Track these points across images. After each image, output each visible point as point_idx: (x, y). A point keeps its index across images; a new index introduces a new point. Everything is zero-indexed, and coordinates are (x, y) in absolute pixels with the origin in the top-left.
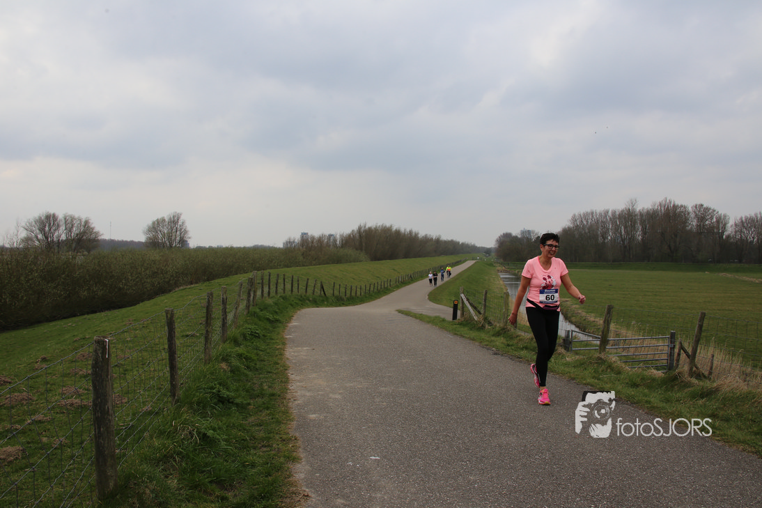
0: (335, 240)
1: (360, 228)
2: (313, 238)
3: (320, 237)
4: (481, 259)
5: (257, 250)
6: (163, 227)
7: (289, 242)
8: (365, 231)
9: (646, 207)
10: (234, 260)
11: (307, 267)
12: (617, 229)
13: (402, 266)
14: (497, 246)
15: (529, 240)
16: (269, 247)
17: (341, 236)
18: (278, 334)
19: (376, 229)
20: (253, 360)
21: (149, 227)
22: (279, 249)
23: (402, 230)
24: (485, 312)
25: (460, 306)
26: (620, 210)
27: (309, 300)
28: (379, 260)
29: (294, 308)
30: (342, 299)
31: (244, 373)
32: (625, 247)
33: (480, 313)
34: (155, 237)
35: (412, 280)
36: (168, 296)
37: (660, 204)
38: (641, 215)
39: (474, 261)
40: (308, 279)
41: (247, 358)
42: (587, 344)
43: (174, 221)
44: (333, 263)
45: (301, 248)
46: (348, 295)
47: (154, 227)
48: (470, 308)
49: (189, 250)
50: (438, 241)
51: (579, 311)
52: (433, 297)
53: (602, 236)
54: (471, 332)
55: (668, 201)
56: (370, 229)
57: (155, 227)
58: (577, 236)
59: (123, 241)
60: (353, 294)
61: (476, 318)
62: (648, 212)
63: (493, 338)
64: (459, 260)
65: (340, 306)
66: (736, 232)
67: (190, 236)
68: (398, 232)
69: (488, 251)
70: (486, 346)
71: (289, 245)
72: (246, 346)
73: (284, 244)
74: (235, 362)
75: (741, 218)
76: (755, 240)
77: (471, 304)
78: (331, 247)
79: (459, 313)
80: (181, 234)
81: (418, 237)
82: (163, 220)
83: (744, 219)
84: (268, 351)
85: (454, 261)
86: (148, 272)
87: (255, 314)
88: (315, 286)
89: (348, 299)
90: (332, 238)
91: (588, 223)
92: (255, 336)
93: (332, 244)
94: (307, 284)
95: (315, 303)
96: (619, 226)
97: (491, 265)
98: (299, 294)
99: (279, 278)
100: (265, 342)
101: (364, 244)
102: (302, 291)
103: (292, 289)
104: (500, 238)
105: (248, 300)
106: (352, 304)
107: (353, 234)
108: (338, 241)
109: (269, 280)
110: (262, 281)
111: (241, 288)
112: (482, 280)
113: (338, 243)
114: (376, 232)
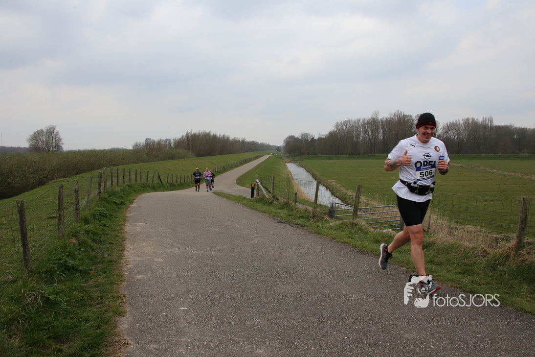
0: (170, 143)
1: (187, 134)
2: (154, 142)
3: (159, 141)
4: (273, 154)
5: (112, 151)
6: (42, 136)
7: (136, 145)
9: (385, 117)
10: (96, 160)
11: (148, 163)
12: (366, 132)
13: (218, 160)
14: (284, 145)
15: (306, 140)
16: (123, 149)
17: (174, 139)
19: (199, 134)
21: (32, 137)
22: (130, 150)
23: (218, 135)
24: (273, 192)
25: (256, 187)
26: (368, 118)
27: (149, 187)
28: (202, 156)
29: (137, 193)
30: (174, 185)
31: (90, 245)
32: (372, 144)
33: (270, 192)
34: (37, 144)
35: (225, 170)
36: (43, 187)
37: (395, 114)
38: (382, 122)
39: (269, 156)
40: (148, 172)
43: (51, 132)
44: (168, 160)
45: (145, 149)
46: (179, 182)
47: (35, 137)
48: (263, 189)
49: (63, 153)
50: (243, 142)
51: (341, 189)
52: (240, 181)
53: (356, 137)
54: (263, 206)
55: (399, 112)
56: (195, 134)
57: (37, 136)
58: (339, 137)
59: (12, 147)
60: (183, 181)
61: (267, 196)
62: (386, 120)
63: (279, 211)
64: (258, 155)
65: (172, 190)
66: (444, 133)
67: (63, 142)
68: (215, 136)
69: (278, 149)
70: (273, 216)
71: (136, 148)
73: (133, 147)
74: (83, 237)
75: (447, 124)
76: (456, 138)
77: (264, 187)
78: (168, 148)
79: (255, 192)
80: (56, 141)
81: (229, 140)
82: (42, 131)
83: (448, 124)
84: (112, 226)
85: (255, 156)
86: (30, 170)
87: (104, 199)
88: (153, 176)
89: (179, 185)
90: (168, 141)
91: (346, 128)
92: (103, 216)
93: (168, 146)
94: (147, 175)
95: (154, 189)
96: (367, 130)
97: (280, 158)
98: (142, 182)
99: (126, 172)
100: (110, 220)
101: (191, 146)
102: (144, 180)
103: (136, 179)
104: (287, 139)
105: (99, 189)
106: (181, 188)
107: (182, 138)
108: (172, 143)
109: (117, 173)
110: (112, 174)
111: (92, 180)
112: (274, 169)
113: (172, 145)
114: (199, 137)
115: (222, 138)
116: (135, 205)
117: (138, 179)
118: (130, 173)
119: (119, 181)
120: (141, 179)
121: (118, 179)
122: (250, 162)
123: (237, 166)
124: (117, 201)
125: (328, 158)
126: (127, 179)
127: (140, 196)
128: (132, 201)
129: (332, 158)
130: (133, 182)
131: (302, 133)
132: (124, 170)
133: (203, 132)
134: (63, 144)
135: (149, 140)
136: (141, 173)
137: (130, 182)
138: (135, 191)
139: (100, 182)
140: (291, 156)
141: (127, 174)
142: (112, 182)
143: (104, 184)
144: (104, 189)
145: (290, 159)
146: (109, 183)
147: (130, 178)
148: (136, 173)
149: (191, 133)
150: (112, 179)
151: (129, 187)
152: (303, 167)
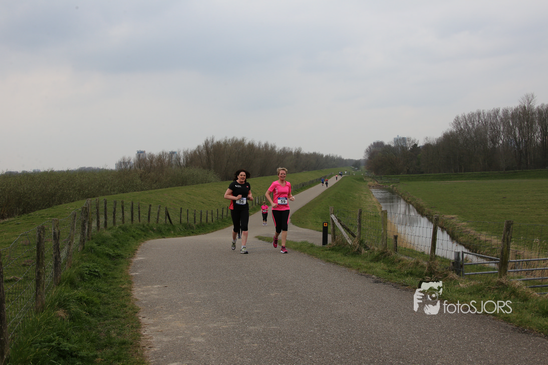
0: (178, 159)
1: (207, 143)
2: (152, 157)
3: (160, 156)
4: (349, 173)
7: (123, 162)
8: (213, 146)
14: (367, 158)
15: (404, 149)
17: (184, 153)
18: (122, 271)
19: (226, 144)
20: (96, 304)
22: (112, 171)
23: (256, 144)
24: (360, 234)
25: (330, 228)
26: (514, 108)
27: (153, 230)
29: (137, 240)
30: (192, 228)
31: (85, 320)
33: (354, 236)
40: (150, 206)
41: (88, 303)
42: (481, 267)
45: (138, 169)
46: (198, 221)
48: (342, 230)
50: (298, 155)
51: (468, 230)
54: (345, 258)
60: (204, 221)
61: (350, 242)
63: (372, 264)
64: (323, 175)
65: (189, 235)
68: (251, 146)
69: (356, 164)
70: (365, 273)
71: (123, 167)
72: (85, 287)
74: (74, 308)
77: (343, 226)
78: (174, 166)
79: (330, 237)
81: (275, 152)
84: (112, 292)
85: (318, 177)
87: (91, 250)
88: (158, 213)
89: (197, 225)
91: (473, 127)
93: (175, 163)
94: (149, 211)
95: (161, 233)
96: (512, 128)
97: (361, 180)
98: (141, 223)
99: (117, 206)
100: (107, 282)
101: (212, 162)
102: (144, 219)
103: (132, 218)
104: (370, 148)
105: (83, 234)
106: (202, 232)
107: (199, 151)
108: (182, 159)
109: (105, 209)
110: (98, 210)
111: (75, 219)
112: (351, 198)
113: (182, 161)
114: (225, 147)
115: (263, 149)
117: (136, 219)
118: (123, 208)
119: (108, 221)
120: (139, 217)
121: (106, 218)
122: (310, 186)
125: (442, 178)
126: (118, 220)
128: (134, 252)
129: (450, 179)
130: (128, 223)
131: (396, 137)
132: (115, 203)
133: (233, 140)
135: (143, 154)
136: (139, 209)
137: (123, 222)
138: (133, 237)
139: (84, 222)
140: (378, 176)
141: (119, 209)
142: (98, 222)
143: (89, 226)
144: (88, 235)
145: (377, 181)
146: (94, 225)
147: (123, 217)
148: (132, 208)
149: (213, 142)
150: (98, 218)
151: (123, 230)
152: (400, 194)
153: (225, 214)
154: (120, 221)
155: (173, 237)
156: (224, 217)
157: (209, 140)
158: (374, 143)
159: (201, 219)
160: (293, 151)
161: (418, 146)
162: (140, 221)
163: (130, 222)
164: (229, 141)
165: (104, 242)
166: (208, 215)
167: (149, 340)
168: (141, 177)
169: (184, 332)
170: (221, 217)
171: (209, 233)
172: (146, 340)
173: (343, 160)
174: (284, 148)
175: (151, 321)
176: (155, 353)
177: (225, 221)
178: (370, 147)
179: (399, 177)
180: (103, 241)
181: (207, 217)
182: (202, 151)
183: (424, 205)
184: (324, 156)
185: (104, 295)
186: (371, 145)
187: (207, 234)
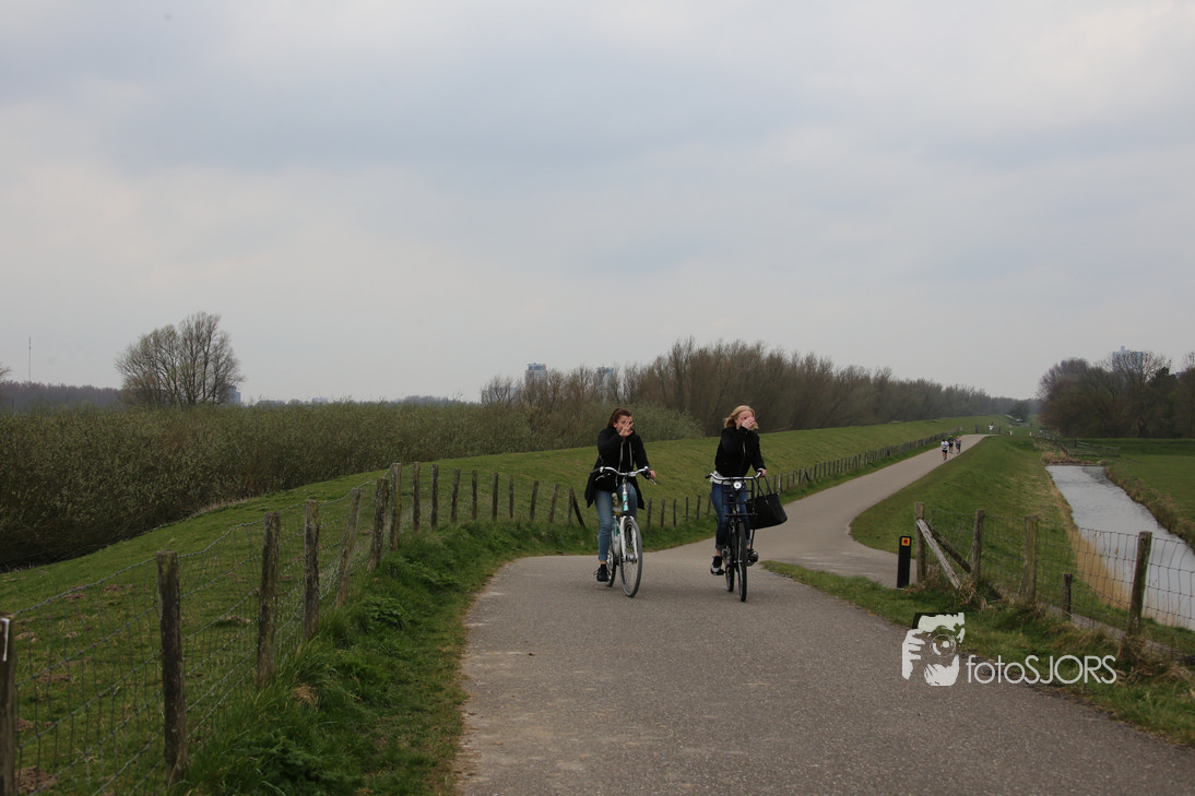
0: (614, 384)
1: (677, 353)
2: (557, 378)
3: (575, 376)
4: (998, 430)
6: (170, 352)
7: (495, 389)
8: (690, 359)
11: (537, 454)
13: (786, 449)
14: (1044, 395)
15: (1135, 378)
16: (446, 401)
17: (628, 372)
18: (449, 618)
19: (719, 354)
20: (381, 680)
21: (134, 353)
22: (472, 407)
23: (788, 357)
25: (916, 551)
27: (540, 537)
34: (151, 378)
36: (179, 526)
39: (976, 439)
40: (537, 483)
41: (363, 676)
43: (200, 337)
45: (527, 404)
48: (941, 555)
49: (240, 409)
50: (883, 383)
52: (866, 528)
56: (703, 354)
57: (150, 351)
59: (63, 388)
61: (956, 582)
64: (938, 432)
67: (240, 374)
68: (776, 362)
69: (1019, 410)
71: (495, 399)
72: (365, 646)
73: (483, 393)
74: (331, 684)
77: (943, 547)
78: (605, 400)
79: (913, 566)
80: (217, 369)
81: (829, 377)
82: (171, 334)
84: (420, 658)
85: (924, 437)
86: (129, 467)
87: (393, 570)
88: (554, 501)
90: (606, 378)
92: (391, 624)
93: (605, 393)
94: (534, 495)
95: (556, 543)
97: (1027, 445)
98: (514, 520)
99: (461, 483)
100: (413, 638)
101: (687, 394)
102: (521, 512)
103: (495, 508)
104: (1053, 374)
105: (378, 535)
106: (650, 546)
107: (659, 368)
108: (622, 385)
109: (435, 486)
110: (417, 488)
111: (357, 503)
112: (999, 486)
113: (621, 390)
114: (717, 363)
115: (802, 367)
116: (491, 593)
117: (503, 507)
118: (475, 486)
119: (440, 512)
120: (511, 505)
121: (435, 505)
122: (907, 456)
123: (856, 472)
124: (434, 576)
126: (464, 508)
127: (507, 566)
128: (484, 580)
130: (485, 517)
131: (1117, 350)
132: (458, 473)
133: (735, 346)
134: (241, 380)
135: (541, 372)
136: (511, 488)
137: (475, 516)
138: (491, 548)
139: (381, 511)
140: (1068, 439)
141: (466, 488)
142: (417, 513)
143: (393, 521)
144: (392, 538)
145: (1065, 451)
146: (407, 518)
147: (475, 505)
148: (496, 486)
149: (690, 349)
150: (417, 503)
151: (471, 531)
152: (1120, 481)
153: (704, 508)
154: (470, 514)
155: (582, 554)
156: (702, 516)
157: (682, 345)
158: (1063, 363)
159: (649, 517)
160: (872, 376)
161: (1170, 373)
162: (512, 516)
163: (490, 518)
164: (727, 349)
165: (423, 556)
166: (667, 509)
167: (471, 760)
168: (530, 421)
169: (545, 749)
170: (695, 516)
171: (664, 548)
172: (466, 759)
173: (988, 399)
174: (851, 368)
175: (485, 723)
176: (478, 786)
177: (704, 525)
178: (1052, 372)
179: (1119, 443)
180: (421, 554)
181: (663, 514)
182: (666, 368)
183: (1176, 511)
184: (944, 389)
185: (401, 663)
186: (1057, 367)
187: (661, 552)
